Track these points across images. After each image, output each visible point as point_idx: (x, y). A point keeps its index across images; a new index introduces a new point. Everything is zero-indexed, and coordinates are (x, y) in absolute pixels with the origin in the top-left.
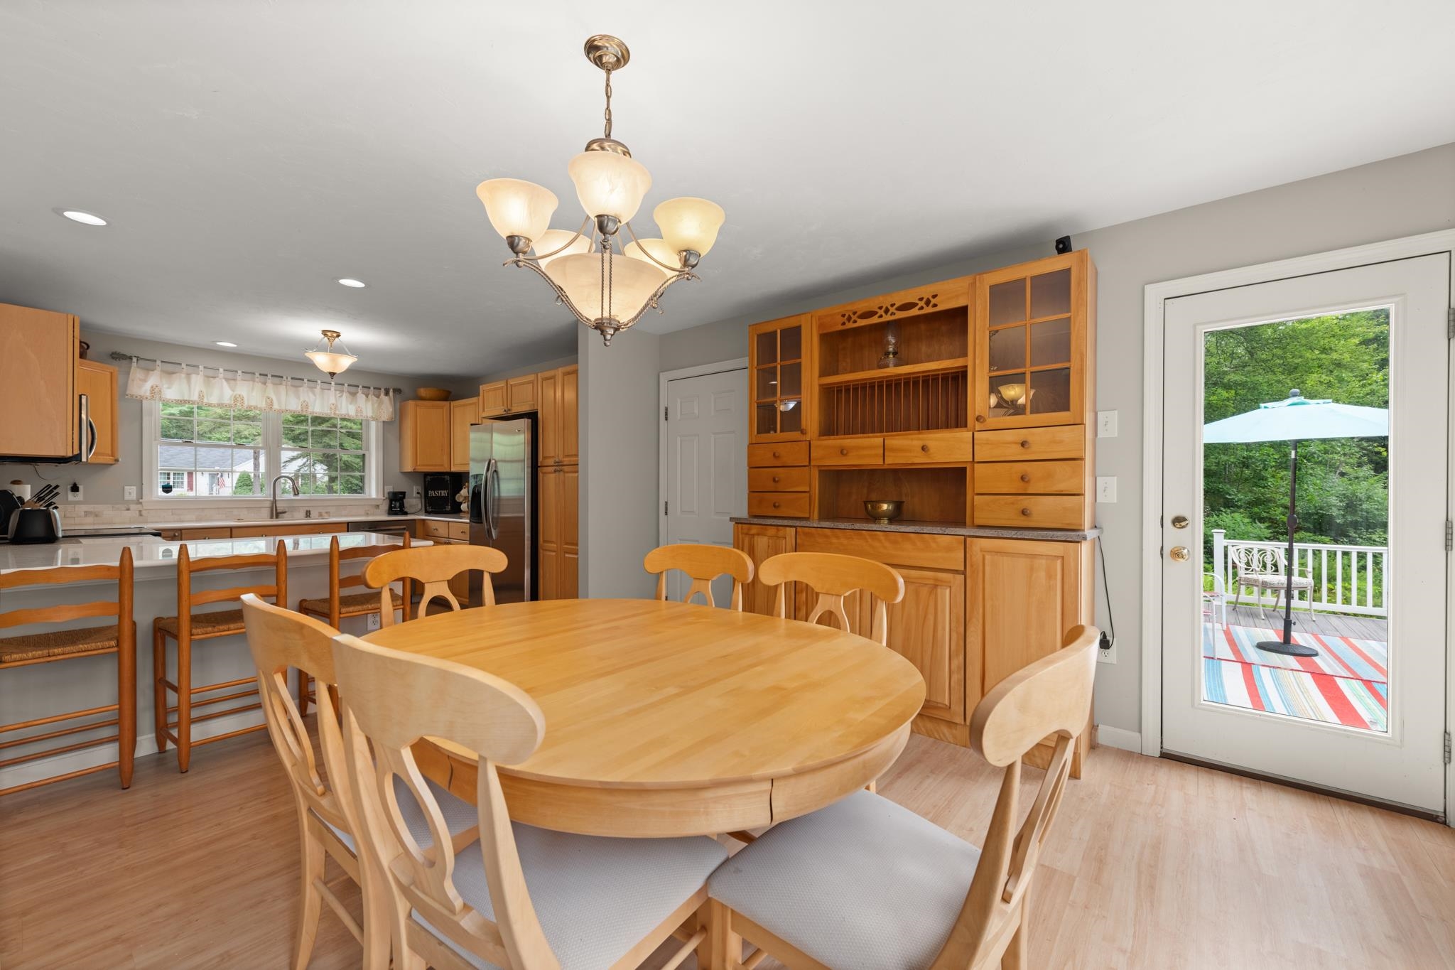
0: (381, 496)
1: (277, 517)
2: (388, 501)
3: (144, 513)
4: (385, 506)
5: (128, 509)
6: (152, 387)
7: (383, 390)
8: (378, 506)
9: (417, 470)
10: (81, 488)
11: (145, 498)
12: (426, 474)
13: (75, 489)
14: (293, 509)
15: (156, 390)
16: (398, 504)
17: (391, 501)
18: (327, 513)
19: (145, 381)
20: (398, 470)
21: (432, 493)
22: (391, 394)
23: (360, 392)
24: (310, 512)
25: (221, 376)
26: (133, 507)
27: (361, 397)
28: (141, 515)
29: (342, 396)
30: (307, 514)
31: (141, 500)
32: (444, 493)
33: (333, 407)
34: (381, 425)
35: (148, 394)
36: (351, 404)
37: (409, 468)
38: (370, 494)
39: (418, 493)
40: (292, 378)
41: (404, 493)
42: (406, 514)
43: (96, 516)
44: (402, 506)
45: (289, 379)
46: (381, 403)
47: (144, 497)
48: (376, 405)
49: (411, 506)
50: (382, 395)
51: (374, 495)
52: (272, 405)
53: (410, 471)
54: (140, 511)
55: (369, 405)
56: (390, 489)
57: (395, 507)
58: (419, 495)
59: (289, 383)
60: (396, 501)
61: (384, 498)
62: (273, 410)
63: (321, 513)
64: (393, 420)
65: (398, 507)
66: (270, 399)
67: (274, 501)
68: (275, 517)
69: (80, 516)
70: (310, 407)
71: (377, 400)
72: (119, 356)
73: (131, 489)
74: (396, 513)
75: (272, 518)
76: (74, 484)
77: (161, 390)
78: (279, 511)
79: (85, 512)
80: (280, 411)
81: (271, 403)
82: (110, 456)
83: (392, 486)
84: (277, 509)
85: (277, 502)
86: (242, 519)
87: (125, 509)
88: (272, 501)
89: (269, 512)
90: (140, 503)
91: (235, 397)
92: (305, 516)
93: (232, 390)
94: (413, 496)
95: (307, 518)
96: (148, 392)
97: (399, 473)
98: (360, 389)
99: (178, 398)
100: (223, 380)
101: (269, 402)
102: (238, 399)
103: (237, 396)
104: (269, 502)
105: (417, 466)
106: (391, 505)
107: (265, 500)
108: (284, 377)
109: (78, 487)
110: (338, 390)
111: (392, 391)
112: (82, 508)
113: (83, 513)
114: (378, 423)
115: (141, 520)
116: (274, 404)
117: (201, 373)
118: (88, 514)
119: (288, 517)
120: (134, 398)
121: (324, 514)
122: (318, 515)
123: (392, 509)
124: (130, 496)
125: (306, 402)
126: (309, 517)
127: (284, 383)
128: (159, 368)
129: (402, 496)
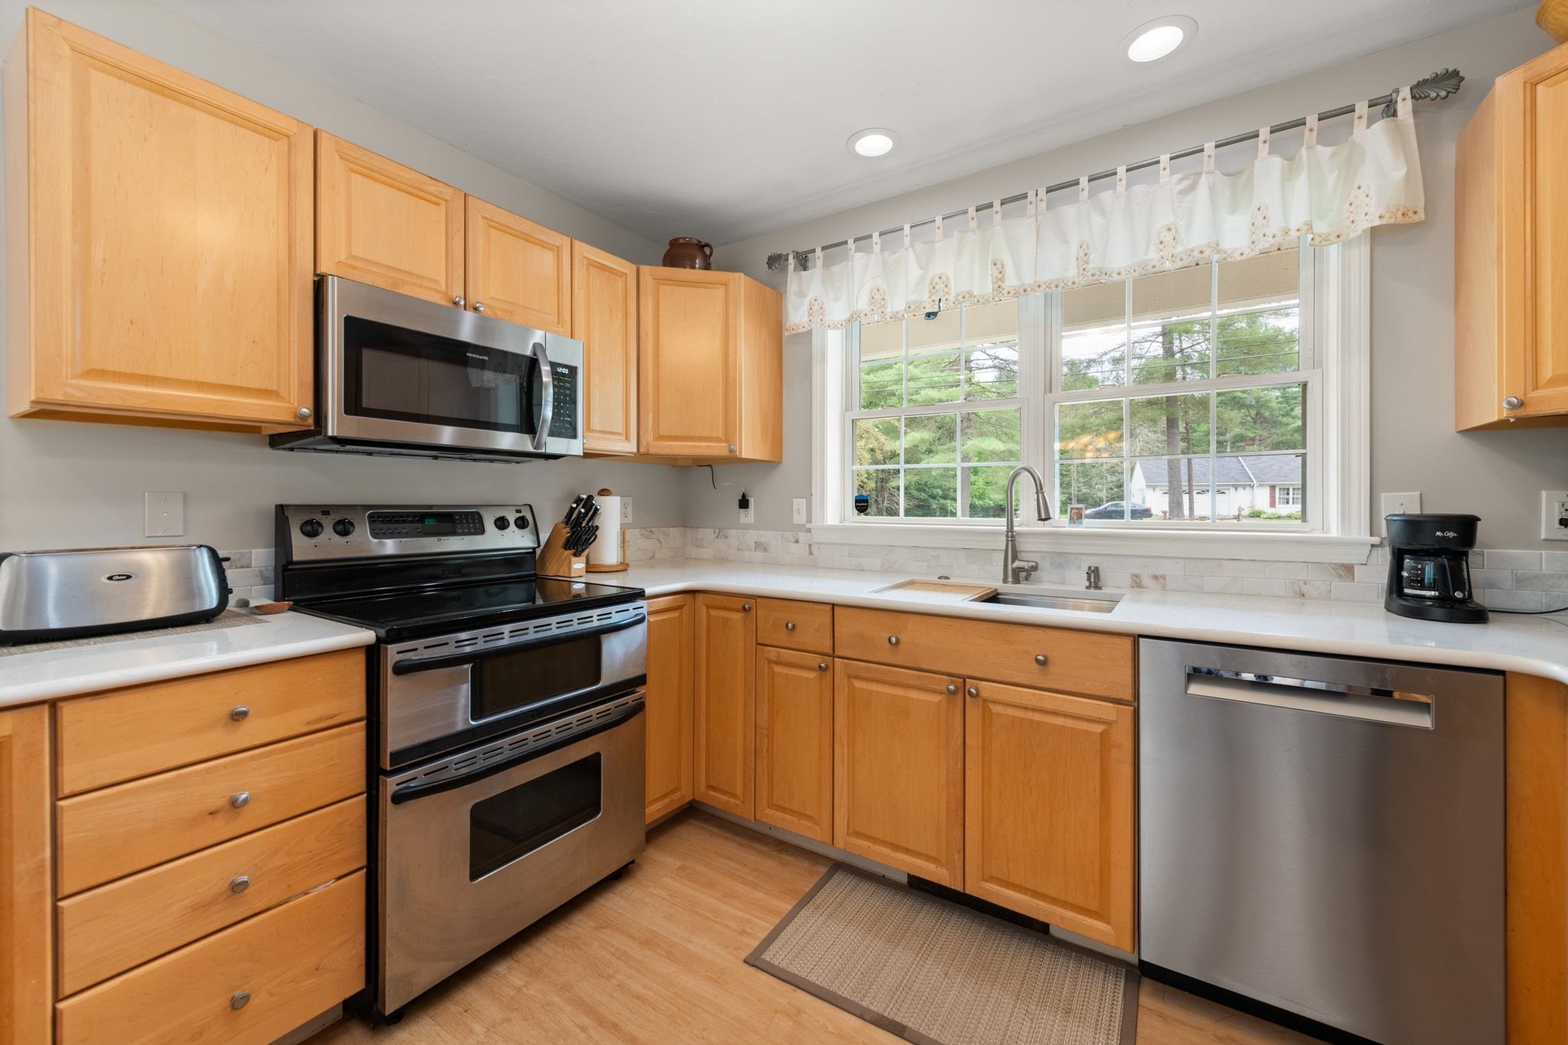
0: (1360, 533)
1: (1017, 581)
2: (1384, 560)
3: (815, 549)
4: (1377, 574)
5: (797, 542)
6: (810, 302)
7: (1363, 109)
8: (1347, 570)
9: (1531, 411)
10: (751, 502)
11: (816, 522)
13: (744, 503)
14: (1061, 559)
15: (816, 307)
16: (1430, 569)
17: (1398, 556)
19: (801, 294)
22: (1405, 108)
23: (1263, 149)
24: (1097, 569)
25: (907, 240)
26: (802, 536)
27: (1267, 165)
28: (811, 553)
30: (1089, 579)
31: (808, 526)
33: (1168, 238)
34: (1360, 252)
35: (806, 319)
36: (1233, 210)
37: (1490, 405)
38: (1323, 528)
39: (1564, 523)
40: (1049, 190)
41: (1466, 526)
42: (1477, 616)
43: (765, 550)
44: (1453, 579)
45: (1042, 191)
46: (1353, 166)
47: (813, 519)
48: (1331, 180)
50: (1360, 125)
51: (1334, 532)
52: (1002, 279)
53: (1493, 417)
54: (810, 545)
55: (1300, 183)
56: (1405, 503)
59: (1043, 205)
60: (1419, 554)
61: (1376, 540)
62: (1005, 292)
63: (1137, 576)
64: (1421, 216)
65: (1429, 589)
66: (999, 265)
67: (1011, 536)
68: (1010, 579)
69: (750, 550)
70: (1092, 257)
71: (1333, 156)
72: (775, 261)
73: (800, 504)
74: (1416, 611)
75: (1005, 581)
76: (744, 496)
77: (824, 307)
78: (1017, 564)
79: (756, 543)
80: (1021, 291)
81: (1000, 276)
82: (722, 441)
83: (1419, 493)
84: (1015, 558)
85: (1018, 540)
86: (947, 578)
87: (794, 540)
88: (1007, 536)
89: (1002, 563)
90: (809, 531)
91: (932, 284)
92: (1087, 584)
93: (922, 268)
94: (1543, 537)
95: (1092, 590)
96: (806, 314)
97: (1460, 432)
98: (1265, 142)
99: (847, 316)
100: (910, 249)
101: (996, 273)
102: (937, 287)
103: (937, 280)
104: (1004, 538)
105: (1536, 387)
106: (1400, 578)
107: (998, 533)
108: (1031, 195)
109: (748, 500)
110: (1177, 177)
111: (1405, 92)
112: (752, 536)
113: (753, 545)
114: (1348, 244)
115: (811, 563)
116: (1006, 276)
117: (877, 248)
118: (759, 546)
119: (1046, 582)
120: (792, 332)
121: (1147, 581)
122: (1129, 582)
123: (1400, 594)
124: (799, 518)
125: (1084, 246)
126: (1097, 587)
127: (1031, 209)
128: (819, 263)
129: (1451, 534)
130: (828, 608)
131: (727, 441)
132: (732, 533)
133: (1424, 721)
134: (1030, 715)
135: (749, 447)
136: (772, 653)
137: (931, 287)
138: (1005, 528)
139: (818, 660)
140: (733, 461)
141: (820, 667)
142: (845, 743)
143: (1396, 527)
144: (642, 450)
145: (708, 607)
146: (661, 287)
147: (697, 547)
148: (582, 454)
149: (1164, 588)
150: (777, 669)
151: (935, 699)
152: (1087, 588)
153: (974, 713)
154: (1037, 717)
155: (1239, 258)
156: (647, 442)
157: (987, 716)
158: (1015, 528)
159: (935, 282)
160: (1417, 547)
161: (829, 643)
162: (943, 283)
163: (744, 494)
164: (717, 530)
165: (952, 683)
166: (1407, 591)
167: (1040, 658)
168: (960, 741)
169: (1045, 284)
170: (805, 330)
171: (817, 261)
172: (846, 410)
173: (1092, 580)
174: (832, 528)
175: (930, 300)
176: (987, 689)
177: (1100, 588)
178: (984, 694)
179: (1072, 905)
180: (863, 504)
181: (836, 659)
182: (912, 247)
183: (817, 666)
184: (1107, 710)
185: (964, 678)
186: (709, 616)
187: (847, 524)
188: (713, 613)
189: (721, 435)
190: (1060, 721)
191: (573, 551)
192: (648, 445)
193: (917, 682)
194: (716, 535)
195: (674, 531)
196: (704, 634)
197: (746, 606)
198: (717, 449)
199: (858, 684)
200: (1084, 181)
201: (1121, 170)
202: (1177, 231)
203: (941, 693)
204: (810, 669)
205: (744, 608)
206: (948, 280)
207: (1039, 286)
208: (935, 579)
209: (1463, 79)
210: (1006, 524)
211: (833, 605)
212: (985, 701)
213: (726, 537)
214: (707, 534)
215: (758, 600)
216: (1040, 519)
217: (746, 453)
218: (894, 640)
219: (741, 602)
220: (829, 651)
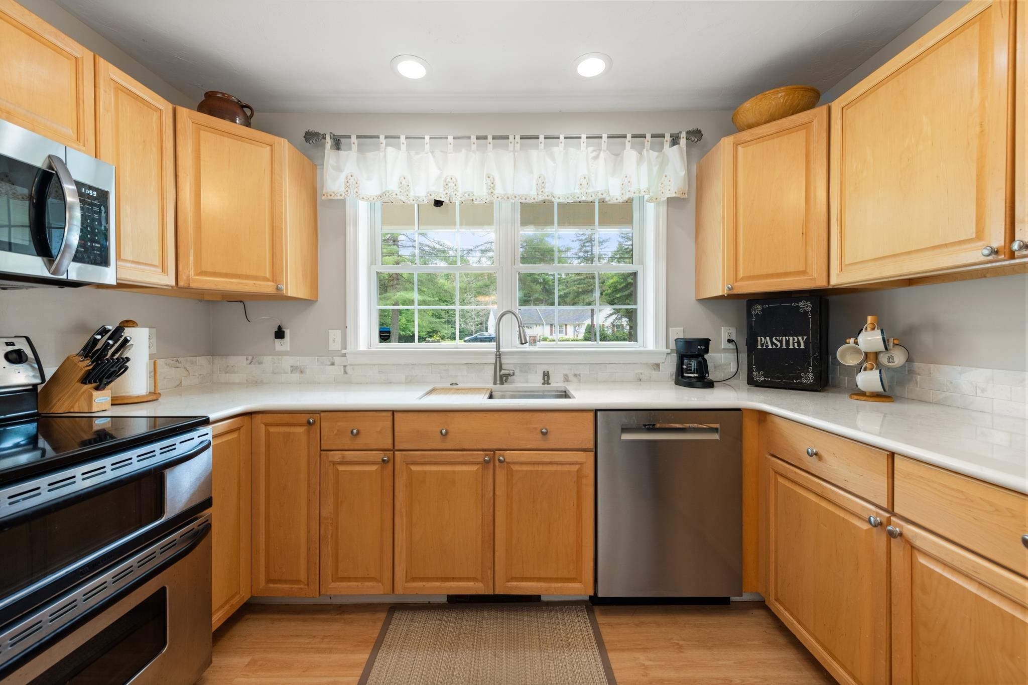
0: (663, 349)
1: (502, 383)
2: (674, 359)
3: (349, 370)
4: (670, 366)
5: (333, 364)
6: (347, 177)
7: (668, 137)
8: (658, 365)
9: (736, 292)
10: (287, 333)
11: (350, 348)
12: (752, 300)
13: (280, 334)
14: (526, 368)
15: (352, 181)
16: (694, 364)
17: (681, 358)
18: (576, 375)
19: (339, 169)
20: (693, 297)
21: (765, 342)
22: (683, 141)
23: (628, 146)
24: (548, 372)
26: (337, 360)
27: (630, 154)
28: (345, 372)
29: (596, 158)
30: (544, 379)
31: (344, 351)
32: (796, 342)
33: (584, 182)
34: (663, 209)
35: (343, 189)
36: (612, 174)
37: (717, 287)
38: (644, 345)
39: (730, 341)
40: (522, 138)
41: (706, 342)
42: (710, 385)
43: (302, 372)
44: (703, 368)
45: (518, 137)
46: (663, 164)
47: (348, 346)
48: (655, 169)
49: (716, 367)
50: (667, 145)
51: (651, 346)
52: (493, 188)
53: (718, 294)
54: (345, 367)
55: (644, 167)
56: (678, 333)
57: (689, 370)
58: (731, 346)
59: (518, 146)
60: (691, 357)
61: (669, 351)
62: (495, 197)
63: (566, 375)
64: (686, 196)
65: (694, 373)
66: (491, 178)
67: (499, 354)
68: (498, 382)
69: (287, 373)
70: (547, 185)
71: (657, 157)
72: (312, 137)
73: (335, 335)
74: (690, 384)
75: (495, 383)
76: (280, 328)
77: (358, 182)
78: (503, 372)
79: (292, 367)
80: (505, 198)
81: (492, 185)
82: (267, 280)
83: (683, 328)
84: (501, 369)
85: (502, 356)
86: (456, 384)
87: (330, 363)
88: (496, 355)
89: (493, 372)
90: (344, 355)
91: (446, 182)
92: (543, 381)
93: (440, 169)
94: (722, 348)
95: (546, 385)
96: (343, 186)
97: (697, 300)
98: (629, 141)
99: (379, 193)
100: (430, 154)
101: (490, 183)
102: (449, 184)
103: (449, 180)
104: (494, 356)
105: (736, 282)
106: (682, 368)
107: (491, 353)
108: (511, 137)
109: (284, 332)
110: (591, 149)
111: (683, 135)
112: (288, 362)
113: (290, 369)
114: (658, 204)
115: (346, 380)
116: (496, 187)
117: (403, 147)
118: (294, 369)
119: (518, 383)
120: (329, 197)
121: (571, 378)
122: (562, 379)
123: (683, 377)
124: (335, 345)
125: (542, 178)
126: (548, 384)
127: (511, 147)
128: (355, 147)
129: (703, 347)
130: (390, 414)
131: (273, 281)
132: (267, 360)
133: (716, 437)
134: (536, 468)
135: (294, 287)
136: (336, 456)
137: (445, 184)
138: (495, 350)
139: (380, 455)
140: (279, 298)
141: (383, 460)
142: (404, 514)
143: (681, 344)
144: (182, 283)
145: (266, 425)
146: (202, 132)
147: (227, 372)
148: (115, 284)
149: (580, 381)
150: (341, 468)
151: (474, 468)
152: (543, 384)
153: (501, 475)
154: (540, 468)
155: (615, 201)
156: (188, 277)
157: (510, 473)
158: (501, 350)
159: (448, 180)
160: (690, 353)
161: (390, 441)
162: (453, 183)
163: (279, 326)
164: (250, 358)
165: (486, 455)
166: (685, 375)
167: (544, 430)
168: (491, 494)
169: (519, 196)
170: (342, 197)
171: (353, 145)
172: (371, 265)
173: (546, 379)
174: (363, 353)
175: (444, 193)
176: (509, 456)
177: (550, 384)
178: (507, 460)
179: (561, 578)
180: (386, 334)
181: (396, 453)
182: (432, 152)
183: (381, 460)
184: (580, 456)
185: (494, 451)
186: (268, 433)
187: (373, 349)
188: (272, 429)
189: (268, 275)
190: (553, 468)
191: (94, 385)
192: (188, 279)
193: (461, 459)
194: (249, 362)
195: (202, 361)
196: (263, 449)
197: (311, 421)
198: (267, 287)
199: (414, 468)
200: (542, 137)
201: (562, 137)
202: (589, 179)
203: (478, 464)
204: (373, 463)
205: (309, 423)
206: (457, 181)
207: (515, 197)
208: (448, 386)
209: (702, 135)
210: (495, 347)
211: (393, 412)
212: (508, 463)
213: (260, 363)
214: (239, 361)
215: (322, 414)
216: (522, 344)
217: (291, 292)
218: (444, 431)
219: (304, 418)
220: (390, 447)
